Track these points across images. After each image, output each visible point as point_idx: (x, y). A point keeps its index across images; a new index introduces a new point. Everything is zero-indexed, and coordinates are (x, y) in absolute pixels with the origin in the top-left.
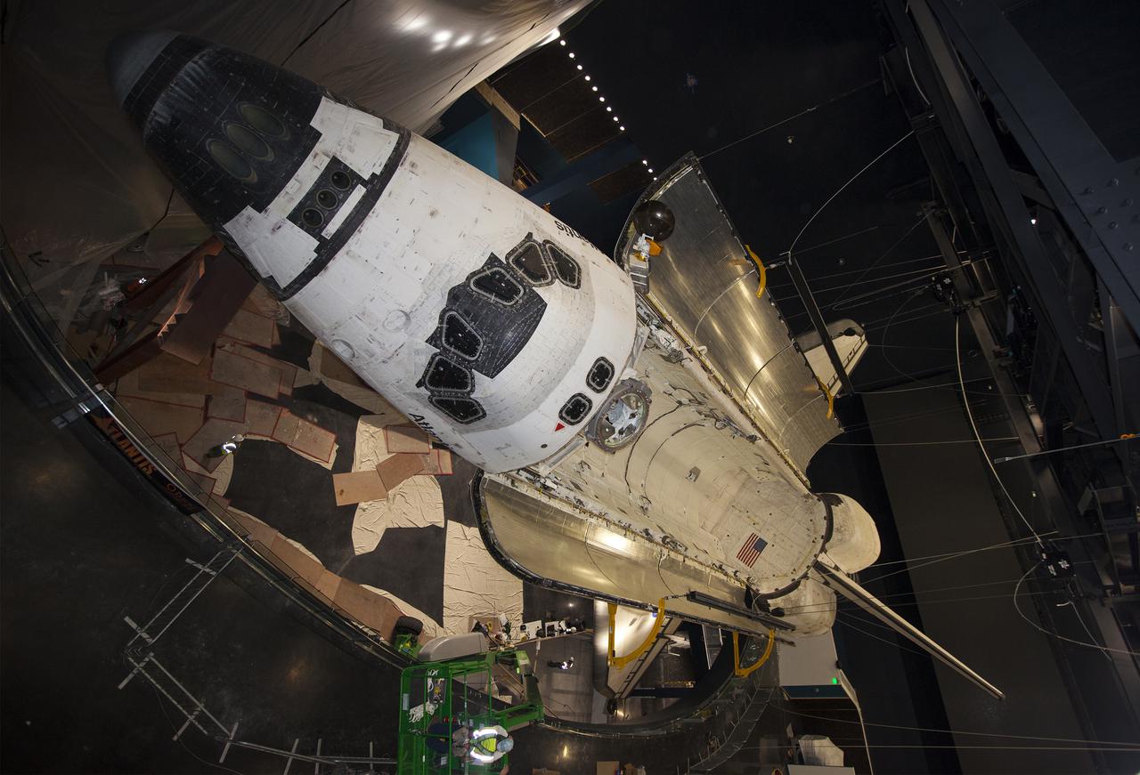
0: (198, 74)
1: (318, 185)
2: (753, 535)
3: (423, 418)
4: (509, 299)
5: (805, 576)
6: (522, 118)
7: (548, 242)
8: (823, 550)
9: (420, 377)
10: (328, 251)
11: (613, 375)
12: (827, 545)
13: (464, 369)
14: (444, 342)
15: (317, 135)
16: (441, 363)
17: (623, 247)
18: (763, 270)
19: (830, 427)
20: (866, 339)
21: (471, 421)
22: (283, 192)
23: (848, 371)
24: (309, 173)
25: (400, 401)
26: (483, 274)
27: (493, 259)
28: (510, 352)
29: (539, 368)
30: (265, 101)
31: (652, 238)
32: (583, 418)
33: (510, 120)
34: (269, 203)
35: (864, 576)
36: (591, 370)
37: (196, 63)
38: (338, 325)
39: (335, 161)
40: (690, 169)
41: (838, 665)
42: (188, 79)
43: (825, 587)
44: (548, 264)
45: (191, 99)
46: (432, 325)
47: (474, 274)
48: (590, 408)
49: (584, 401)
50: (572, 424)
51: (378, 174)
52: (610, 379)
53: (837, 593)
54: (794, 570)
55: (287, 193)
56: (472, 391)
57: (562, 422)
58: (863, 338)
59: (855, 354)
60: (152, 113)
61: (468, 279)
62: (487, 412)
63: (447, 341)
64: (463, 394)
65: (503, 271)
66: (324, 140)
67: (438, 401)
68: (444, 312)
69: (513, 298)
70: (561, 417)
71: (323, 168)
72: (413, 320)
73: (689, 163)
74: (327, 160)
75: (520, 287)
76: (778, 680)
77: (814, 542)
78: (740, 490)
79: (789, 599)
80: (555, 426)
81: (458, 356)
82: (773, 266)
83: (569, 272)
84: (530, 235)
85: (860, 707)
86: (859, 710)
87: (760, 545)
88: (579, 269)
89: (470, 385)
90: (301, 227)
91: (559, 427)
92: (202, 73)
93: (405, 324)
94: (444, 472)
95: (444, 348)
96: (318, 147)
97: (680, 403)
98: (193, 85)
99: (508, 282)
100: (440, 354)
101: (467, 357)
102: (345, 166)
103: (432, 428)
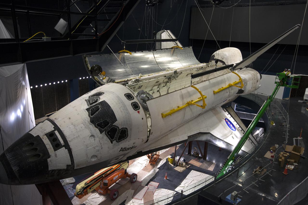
0: (10, 156)
1: (50, 140)
4: (99, 109)
7: (89, 97)
9: (110, 141)
10: (67, 146)
13: (112, 127)
14: (103, 129)
15: (38, 136)
16: (108, 133)
17: (99, 82)
18: (124, 51)
21: (128, 134)
22: (48, 149)
24: (46, 141)
25: (115, 152)
26: (90, 113)
27: (87, 109)
28: (112, 113)
29: (119, 108)
31: (100, 73)
32: (139, 106)
34: (49, 154)
37: (8, 155)
38: (87, 155)
39: (46, 135)
40: (87, 58)
42: (11, 159)
44: (95, 98)
45: (16, 160)
46: (97, 130)
47: (89, 115)
48: (137, 103)
49: (134, 103)
50: (139, 109)
51: (54, 126)
52: (132, 95)
55: (49, 148)
56: (118, 128)
57: (138, 111)
60: (14, 171)
61: (90, 117)
62: (126, 127)
63: (103, 128)
64: (118, 131)
65: (92, 108)
66: (40, 135)
67: (118, 140)
68: (95, 126)
69: (99, 108)
70: (136, 110)
71: (47, 138)
72: (94, 134)
73: (85, 58)
74: (45, 136)
75: (97, 105)
80: (138, 113)
81: (108, 127)
82: (124, 47)
83: (99, 94)
84: (86, 100)
88: (100, 92)
90: (59, 149)
91: (139, 112)
92: (11, 155)
93: (94, 138)
94: (157, 185)
95: (104, 130)
96: (41, 137)
98: (12, 158)
99: (95, 108)
100: (106, 132)
101: (109, 125)
102: (48, 133)
103: (126, 147)
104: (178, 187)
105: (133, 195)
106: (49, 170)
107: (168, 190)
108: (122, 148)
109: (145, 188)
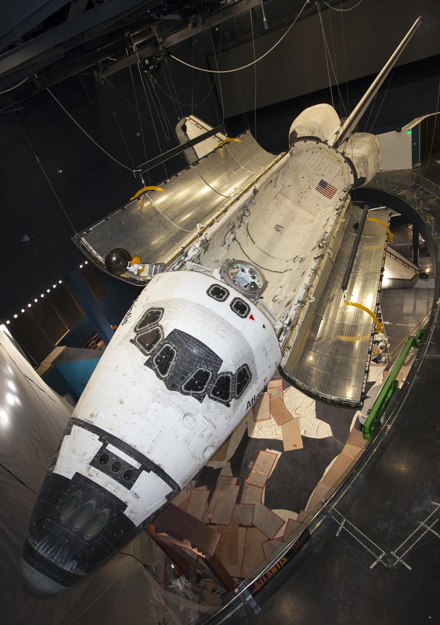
0: (45, 546)
1: (108, 473)
2: (317, 189)
3: (249, 402)
4: (172, 353)
5: (343, 154)
6: (58, 345)
7: (135, 329)
8: (325, 142)
9: (223, 405)
10: (148, 465)
11: (218, 285)
12: (323, 140)
13: (218, 379)
14: (201, 392)
15: (77, 475)
16: (214, 393)
17: (136, 281)
18: (146, 188)
19: (247, 139)
20: (188, 116)
21: (250, 373)
22: (114, 493)
23: (210, 129)
24: (101, 479)
25: (238, 416)
26: (158, 369)
27: (148, 364)
28: (206, 351)
29: (215, 332)
30: (59, 506)
31: (129, 262)
32: (245, 303)
33: (60, 352)
34: (121, 501)
35: (343, 114)
36: (215, 299)
37: (38, 548)
38: (193, 456)
39: (93, 463)
40: (83, 239)
41: (399, 130)
42: (49, 552)
43: (349, 140)
44: (149, 329)
45: (61, 550)
46: (191, 400)
47: (158, 375)
48: (239, 299)
49: (235, 303)
50: (249, 310)
51: (99, 437)
52: (221, 286)
53: (353, 133)
54: (339, 161)
55: (114, 491)
56: (231, 373)
57: (249, 316)
58: (187, 118)
59: (198, 124)
60: (72, 571)
61: (161, 378)
62: (244, 363)
63: (200, 390)
64: (233, 378)
65: (155, 357)
66: (79, 471)
67: (238, 393)
68: (182, 393)
69: (172, 350)
70: (246, 317)
71: (97, 471)
72: (189, 411)
73: (79, 240)
74: (93, 468)
75: (165, 346)
76: (408, 170)
77: (320, 149)
78: (288, 198)
79: (357, 164)
80: (251, 321)
81: (210, 383)
82: (143, 182)
83: (153, 315)
84: (132, 341)
85: (426, 115)
86: (427, 116)
87: (323, 184)
88: (151, 309)
89: (227, 375)
90: (134, 481)
91: (252, 317)
92: (45, 544)
93: (191, 416)
94: (281, 384)
95: (205, 391)
96: (85, 474)
97: (234, 239)
98: (52, 549)
99: (162, 354)
100: (209, 394)
101: (210, 377)
102: (95, 457)
103: (255, 396)
106: (137, 526)
109: (265, 396)
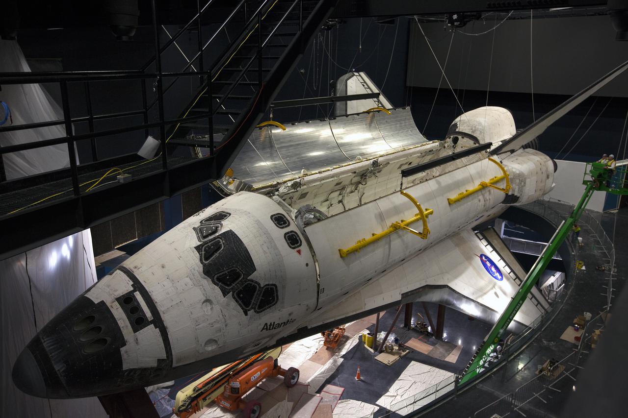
0: (50, 342)
1: (125, 311)
4: (220, 248)
7: (202, 221)
9: (242, 311)
10: (158, 321)
11: (283, 215)
13: (246, 284)
14: (228, 288)
15: (103, 303)
16: (238, 295)
17: (223, 192)
18: (272, 123)
20: (358, 73)
21: (277, 296)
22: (122, 329)
23: (376, 91)
25: (252, 331)
26: (203, 255)
27: (198, 248)
28: (246, 255)
29: (261, 245)
30: (76, 319)
31: (224, 173)
32: (300, 239)
34: (124, 338)
37: (45, 342)
38: (197, 339)
39: (118, 299)
42: (51, 348)
44: (212, 224)
45: (60, 350)
46: (217, 290)
47: (201, 260)
48: (296, 233)
49: (290, 234)
50: (300, 246)
51: (133, 283)
52: (285, 217)
55: (123, 327)
56: (259, 284)
57: (297, 249)
58: (356, 73)
59: (365, 82)
60: (58, 372)
61: (202, 263)
62: (274, 283)
63: (228, 286)
64: (259, 290)
65: (206, 245)
66: (106, 301)
67: (260, 307)
68: (213, 281)
69: (221, 245)
70: (294, 248)
71: (119, 306)
72: (211, 298)
74: (116, 303)
75: (217, 240)
80: (297, 254)
81: (238, 283)
82: (272, 116)
83: (221, 216)
84: (194, 229)
88: (222, 212)
89: (255, 284)
90: (142, 328)
91: (299, 252)
93: (210, 304)
95: (232, 289)
96: (108, 304)
98: (55, 346)
99: (212, 245)
100: (234, 292)
101: (240, 279)
102: (122, 296)
103: (274, 323)
104: (383, 398)
105: (291, 412)
106: (124, 369)
107: (363, 403)
108: (266, 324)
109: (315, 397)
